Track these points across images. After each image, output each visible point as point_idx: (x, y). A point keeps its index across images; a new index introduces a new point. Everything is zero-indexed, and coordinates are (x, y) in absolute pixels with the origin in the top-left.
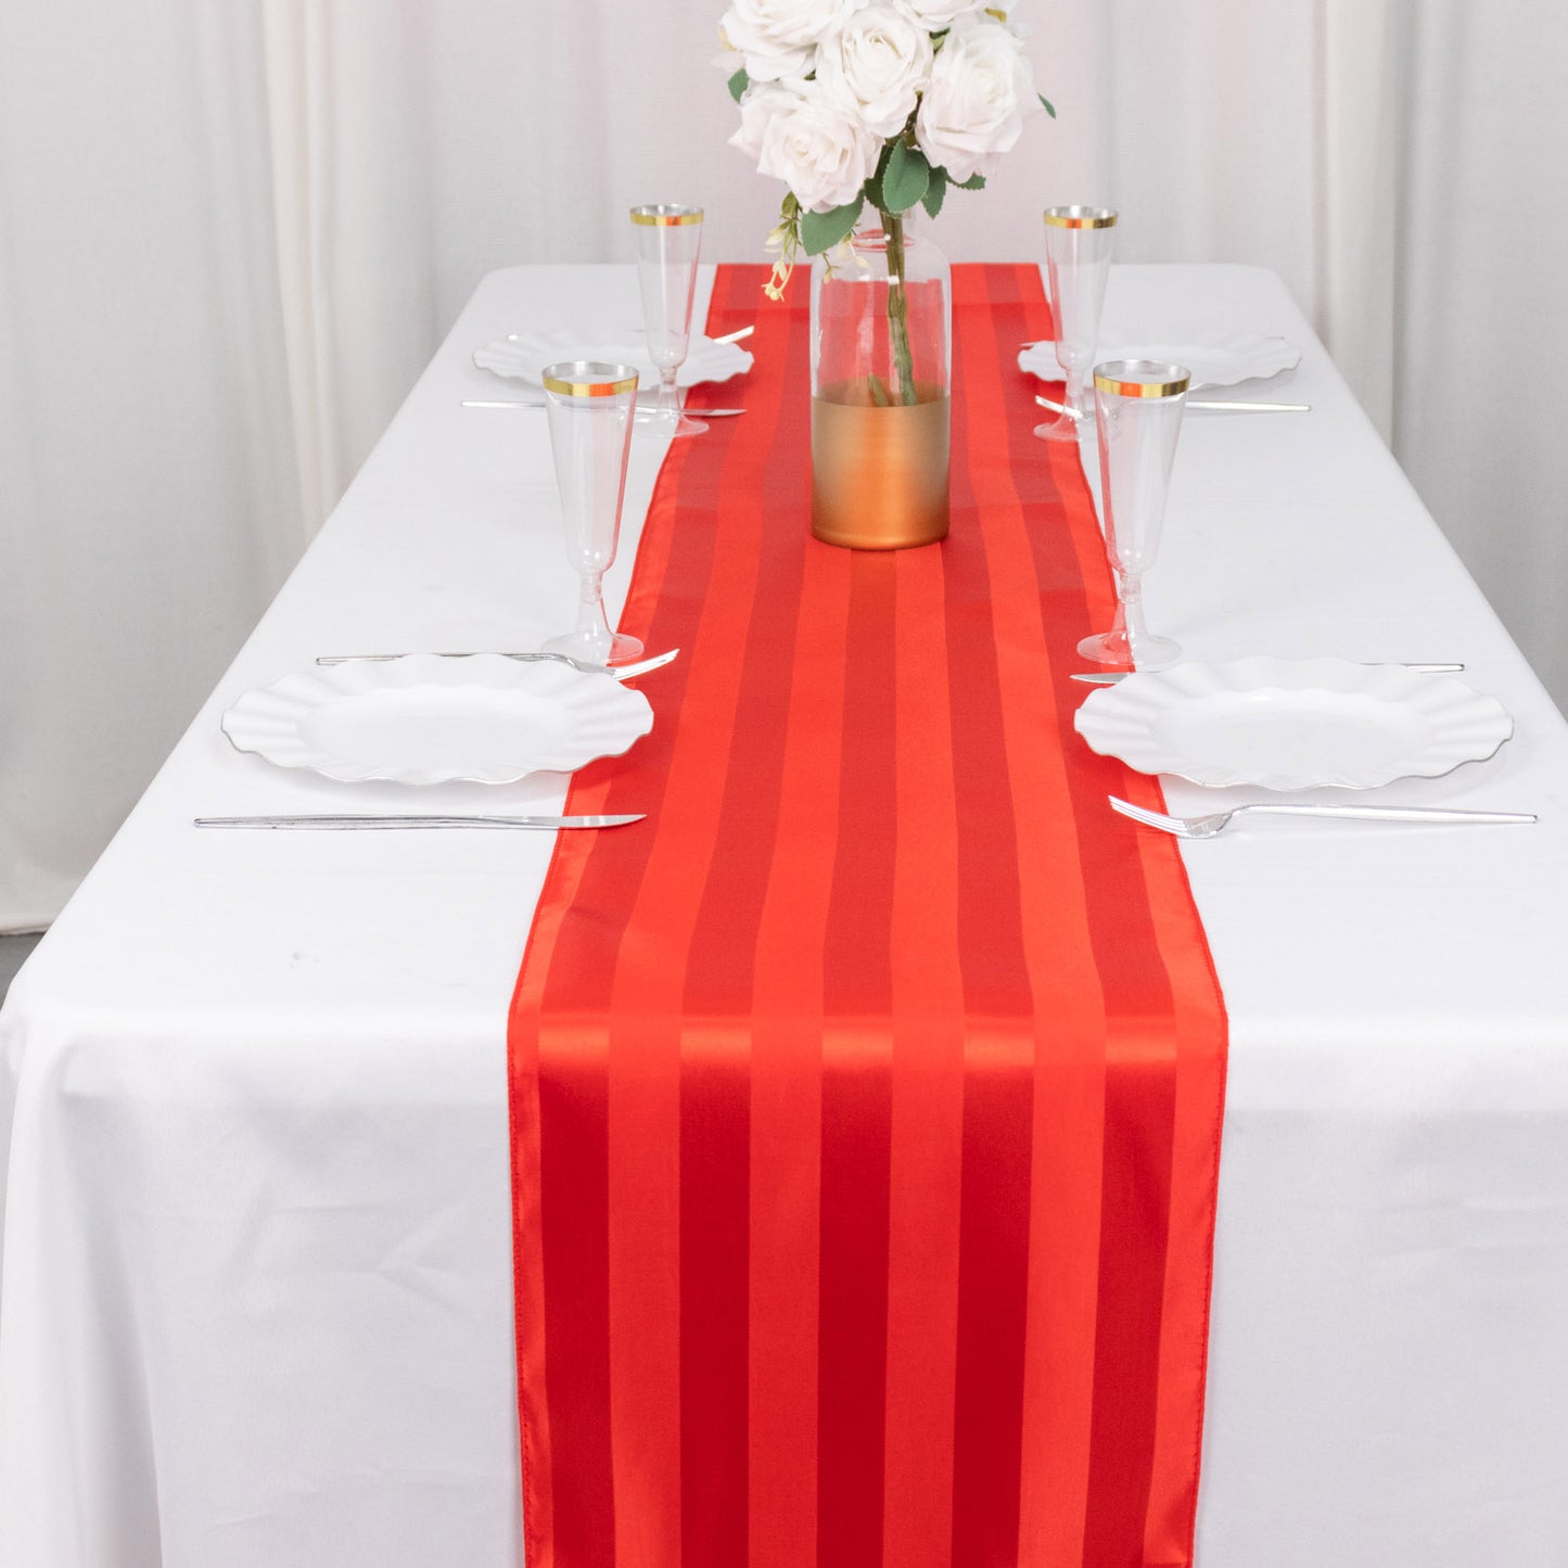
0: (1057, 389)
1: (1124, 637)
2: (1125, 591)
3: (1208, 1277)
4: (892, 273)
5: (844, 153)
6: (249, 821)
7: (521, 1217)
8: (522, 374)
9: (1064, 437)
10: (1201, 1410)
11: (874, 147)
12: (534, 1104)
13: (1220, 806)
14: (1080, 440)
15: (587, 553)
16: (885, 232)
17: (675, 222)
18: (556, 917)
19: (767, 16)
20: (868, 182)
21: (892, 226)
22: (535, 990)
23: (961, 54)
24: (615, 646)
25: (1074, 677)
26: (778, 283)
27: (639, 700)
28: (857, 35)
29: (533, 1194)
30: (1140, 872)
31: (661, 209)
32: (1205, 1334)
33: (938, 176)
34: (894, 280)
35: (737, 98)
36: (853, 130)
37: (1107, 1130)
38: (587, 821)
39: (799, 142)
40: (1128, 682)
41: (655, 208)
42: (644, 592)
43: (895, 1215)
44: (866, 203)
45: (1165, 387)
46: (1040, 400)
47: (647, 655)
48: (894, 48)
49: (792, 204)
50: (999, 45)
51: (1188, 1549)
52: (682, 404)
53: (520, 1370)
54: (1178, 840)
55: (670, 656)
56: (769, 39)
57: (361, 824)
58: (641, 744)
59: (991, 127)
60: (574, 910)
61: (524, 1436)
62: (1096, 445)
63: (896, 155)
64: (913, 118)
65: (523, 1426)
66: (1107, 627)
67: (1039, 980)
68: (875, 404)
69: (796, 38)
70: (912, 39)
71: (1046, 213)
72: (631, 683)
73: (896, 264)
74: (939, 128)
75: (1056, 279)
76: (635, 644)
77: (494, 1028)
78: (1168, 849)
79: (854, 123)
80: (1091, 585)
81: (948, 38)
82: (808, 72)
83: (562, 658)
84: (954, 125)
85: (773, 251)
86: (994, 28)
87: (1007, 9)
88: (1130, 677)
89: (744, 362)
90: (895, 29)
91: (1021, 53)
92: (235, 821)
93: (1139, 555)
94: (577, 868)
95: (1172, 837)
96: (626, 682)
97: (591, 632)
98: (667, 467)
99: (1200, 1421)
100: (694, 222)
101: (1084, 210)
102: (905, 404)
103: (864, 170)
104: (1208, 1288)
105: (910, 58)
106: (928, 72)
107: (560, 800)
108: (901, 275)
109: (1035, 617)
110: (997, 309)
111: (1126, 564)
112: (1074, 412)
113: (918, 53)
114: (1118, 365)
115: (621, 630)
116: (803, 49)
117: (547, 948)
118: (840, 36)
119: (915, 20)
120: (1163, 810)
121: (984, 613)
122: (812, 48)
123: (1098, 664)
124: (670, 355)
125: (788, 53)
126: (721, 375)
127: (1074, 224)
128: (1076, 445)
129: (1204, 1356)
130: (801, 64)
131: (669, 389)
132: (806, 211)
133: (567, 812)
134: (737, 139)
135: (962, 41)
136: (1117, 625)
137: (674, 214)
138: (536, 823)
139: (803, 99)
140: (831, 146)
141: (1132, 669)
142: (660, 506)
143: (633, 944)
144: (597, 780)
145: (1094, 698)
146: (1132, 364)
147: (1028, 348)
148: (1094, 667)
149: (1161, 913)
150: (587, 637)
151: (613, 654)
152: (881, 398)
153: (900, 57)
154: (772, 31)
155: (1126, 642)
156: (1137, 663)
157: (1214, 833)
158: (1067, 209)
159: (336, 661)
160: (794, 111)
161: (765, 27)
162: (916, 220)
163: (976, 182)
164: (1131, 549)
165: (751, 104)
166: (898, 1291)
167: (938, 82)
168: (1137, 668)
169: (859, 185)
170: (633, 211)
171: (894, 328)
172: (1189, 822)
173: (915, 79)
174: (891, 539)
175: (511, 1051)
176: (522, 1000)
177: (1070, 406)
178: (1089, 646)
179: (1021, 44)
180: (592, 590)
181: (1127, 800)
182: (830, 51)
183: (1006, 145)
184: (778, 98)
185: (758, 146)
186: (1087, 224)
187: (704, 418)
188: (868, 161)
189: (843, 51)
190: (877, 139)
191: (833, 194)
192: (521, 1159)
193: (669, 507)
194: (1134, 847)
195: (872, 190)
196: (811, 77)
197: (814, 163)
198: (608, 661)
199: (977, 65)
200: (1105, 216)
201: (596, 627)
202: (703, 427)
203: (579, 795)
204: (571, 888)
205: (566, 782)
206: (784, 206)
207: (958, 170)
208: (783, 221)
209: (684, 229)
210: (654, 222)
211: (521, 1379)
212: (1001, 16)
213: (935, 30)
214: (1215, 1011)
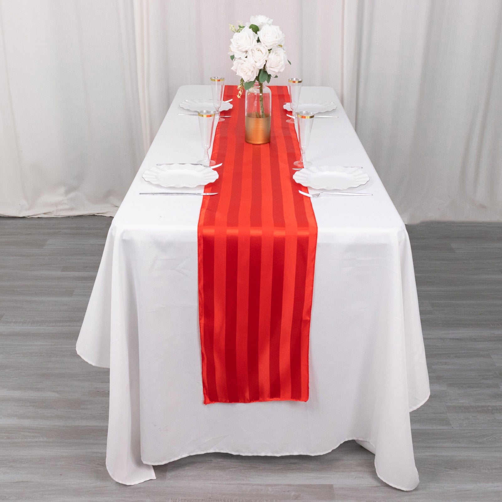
0: (291, 113)
1: (302, 162)
2: (302, 153)
3: (314, 271)
4: (260, 93)
5: (252, 71)
6: (149, 193)
7: (200, 260)
8: (189, 109)
9: (292, 122)
10: (312, 294)
11: (258, 70)
12: (202, 241)
13: (318, 192)
14: (295, 123)
15: (205, 145)
16: (259, 86)
17: (219, 80)
18: (204, 211)
19: (239, 46)
20: (256, 77)
21: (261, 85)
22: (202, 222)
23: (274, 53)
24: (210, 162)
25: (293, 169)
26: (240, 95)
27: (216, 172)
28: (255, 49)
29: (202, 257)
30: (304, 204)
31: (216, 78)
32: (313, 281)
33: (269, 76)
34: (261, 94)
35: (232, 60)
36: (254, 67)
37: (297, 246)
38: (208, 194)
39: (244, 69)
40: (303, 170)
41: (215, 77)
42: (215, 152)
43: (262, 261)
44: (256, 80)
45: (310, 117)
46: (287, 115)
47: (216, 164)
48: (261, 51)
49: (242, 80)
50: (281, 52)
51: (310, 317)
52: (220, 114)
53: (199, 287)
54: (311, 198)
55: (221, 165)
56: (239, 50)
57: (169, 194)
58: (217, 181)
59: (279, 67)
60: (207, 209)
61: (199, 298)
62: (297, 124)
63: (262, 72)
64: (265, 65)
65: (199, 296)
66: (299, 160)
67: (286, 221)
68: (257, 117)
69: (244, 50)
70: (265, 51)
71: (289, 80)
72: (214, 169)
73: (261, 91)
74: (270, 67)
75: (291, 90)
76: (214, 162)
77: (195, 229)
78: (309, 200)
79: (254, 66)
80: (296, 152)
81: (271, 51)
82: (246, 56)
83: (201, 165)
84: (272, 67)
85: (239, 89)
86: (280, 49)
87: (282, 44)
88: (303, 169)
89: (231, 106)
90: (262, 48)
91: (285, 53)
92: (146, 194)
93: (305, 147)
94: (207, 202)
95: (310, 198)
96: (213, 169)
97: (206, 160)
98: (218, 127)
99: (312, 296)
100: (222, 80)
101: (296, 79)
102: (263, 118)
103: (256, 75)
104: (314, 273)
105: (265, 54)
106: (268, 57)
107: (203, 190)
108: (262, 94)
109: (286, 158)
110: (279, 96)
111: (303, 148)
112: (294, 117)
113: (266, 53)
114: (301, 112)
115: (211, 159)
116: (245, 52)
117: (203, 216)
118: (252, 50)
119: (266, 47)
120: (308, 193)
121: (277, 156)
122: (246, 52)
123: (297, 166)
124: (218, 106)
125: (242, 53)
126: (227, 109)
127: (294, 82)
128: (294, 124)
129: (313, 284)
130: (244, 55)
131: (217, 112)
132: (245, 82)
133: (204, 193)
134: (232, 68)
135: (274, 51)
136: (301, 160)
137: (219, 79)
138: (199, 194)
139: (245, 61)
140: (250, 70)
141: (303, 167)
142: (217, 136)
143: (218, 215)
144: (209, 187)
145: (297, 173)
146: (304, 112)
147: (285, 104)
148: (297, 167)
149: (307, 210)
150: (205, 161)
151: (210, 164)
152: (258, 116)
153: (263, 54)
154: (240, 49)
155: (303, 163)
156: (304, 166)
157: (317, 197)
158: (293, 79)
159: (161, 165)
160: (243, 63)
161: (238, 48)
162: (265, 83)
163: (276, 77)
164: (304, 145)
165: (235, 62)
166: (262, 273)
167: (270, 59)
168: (304, 167)
169: (255, 77)
170: (211, 78)
171: (261, 103)
172: (313, 195)
173: (266, 58)
174: (260, 143)
175: (198, 233)
176: (200, 224)
177: (293, 116)
178: (296, 163)
179: (285, 51)
180: (206, 152)
181: (302, 191)
182: (250, 53)
183: (282, 70)
184: (240, 61)
185: (236, 70)
186: (297, 82)
187: (224, 118)
188: (257, 73)
189: (252, 52)
190: (258, 69)
191: (250, 79)
192: (199, 251)
193: (218, 136)
194: (303, 199)
195: (257, 78)
196: (246, 57)
197: (247, 73)
198: (209, 165)
199: (277, 55)
200: (300, 80)
201: (207, 159)
202: (224, 120)
203: (206, 189)
204: (206, 205)
205: (204, 187)
206: (241, 80)
207: (273, 75)
208: (241, 83)
209: (221, 82)
210: (215, 81)
211: (199, 288)
212: (281, 46)
213: (269, 49)
214: (316, 226)
